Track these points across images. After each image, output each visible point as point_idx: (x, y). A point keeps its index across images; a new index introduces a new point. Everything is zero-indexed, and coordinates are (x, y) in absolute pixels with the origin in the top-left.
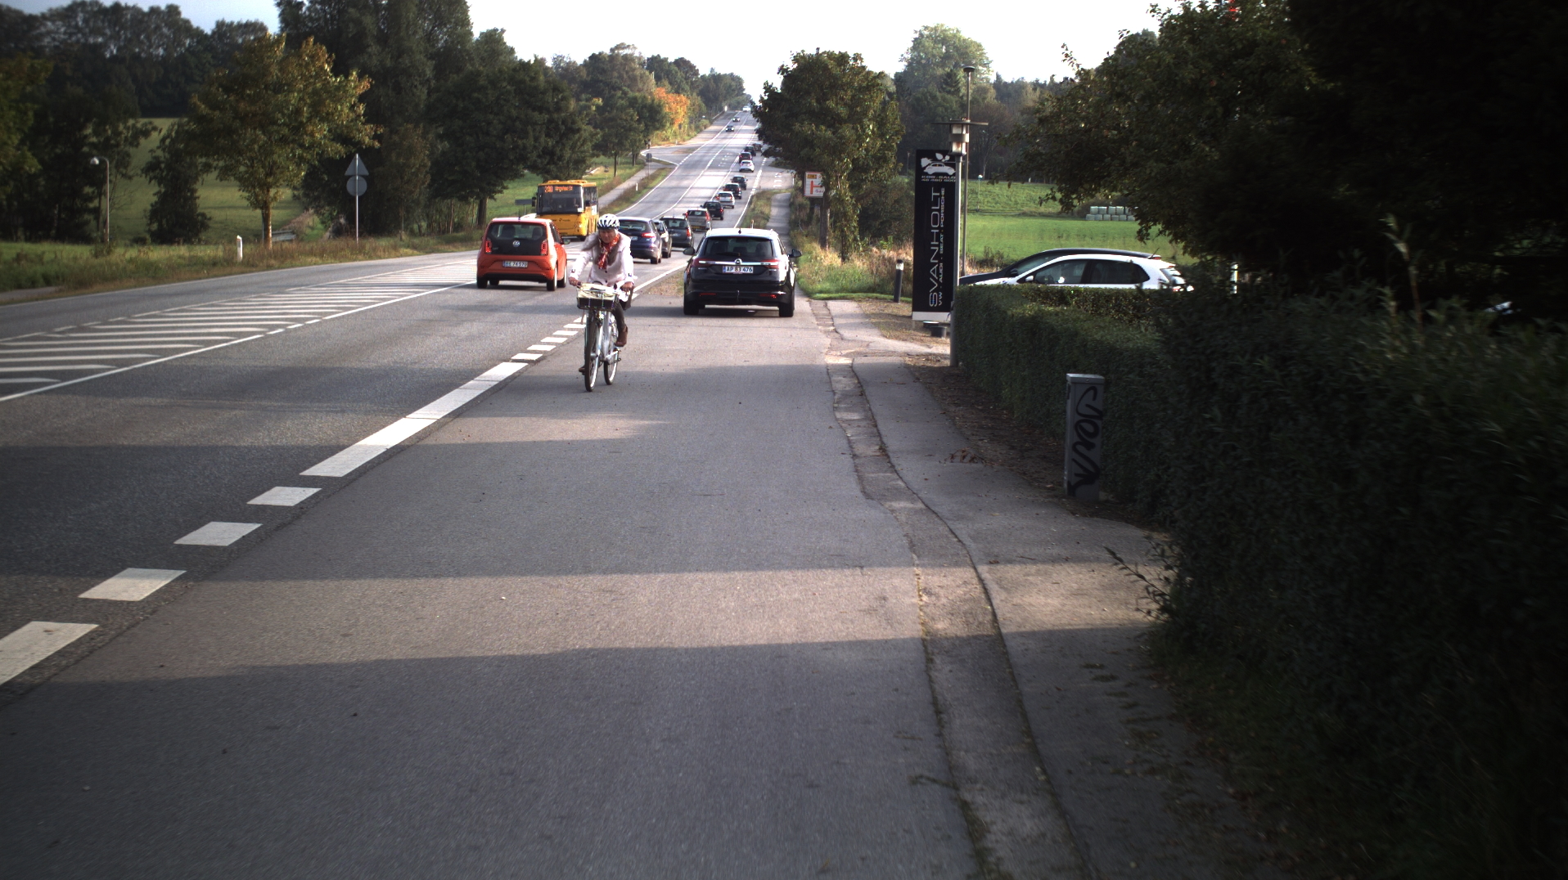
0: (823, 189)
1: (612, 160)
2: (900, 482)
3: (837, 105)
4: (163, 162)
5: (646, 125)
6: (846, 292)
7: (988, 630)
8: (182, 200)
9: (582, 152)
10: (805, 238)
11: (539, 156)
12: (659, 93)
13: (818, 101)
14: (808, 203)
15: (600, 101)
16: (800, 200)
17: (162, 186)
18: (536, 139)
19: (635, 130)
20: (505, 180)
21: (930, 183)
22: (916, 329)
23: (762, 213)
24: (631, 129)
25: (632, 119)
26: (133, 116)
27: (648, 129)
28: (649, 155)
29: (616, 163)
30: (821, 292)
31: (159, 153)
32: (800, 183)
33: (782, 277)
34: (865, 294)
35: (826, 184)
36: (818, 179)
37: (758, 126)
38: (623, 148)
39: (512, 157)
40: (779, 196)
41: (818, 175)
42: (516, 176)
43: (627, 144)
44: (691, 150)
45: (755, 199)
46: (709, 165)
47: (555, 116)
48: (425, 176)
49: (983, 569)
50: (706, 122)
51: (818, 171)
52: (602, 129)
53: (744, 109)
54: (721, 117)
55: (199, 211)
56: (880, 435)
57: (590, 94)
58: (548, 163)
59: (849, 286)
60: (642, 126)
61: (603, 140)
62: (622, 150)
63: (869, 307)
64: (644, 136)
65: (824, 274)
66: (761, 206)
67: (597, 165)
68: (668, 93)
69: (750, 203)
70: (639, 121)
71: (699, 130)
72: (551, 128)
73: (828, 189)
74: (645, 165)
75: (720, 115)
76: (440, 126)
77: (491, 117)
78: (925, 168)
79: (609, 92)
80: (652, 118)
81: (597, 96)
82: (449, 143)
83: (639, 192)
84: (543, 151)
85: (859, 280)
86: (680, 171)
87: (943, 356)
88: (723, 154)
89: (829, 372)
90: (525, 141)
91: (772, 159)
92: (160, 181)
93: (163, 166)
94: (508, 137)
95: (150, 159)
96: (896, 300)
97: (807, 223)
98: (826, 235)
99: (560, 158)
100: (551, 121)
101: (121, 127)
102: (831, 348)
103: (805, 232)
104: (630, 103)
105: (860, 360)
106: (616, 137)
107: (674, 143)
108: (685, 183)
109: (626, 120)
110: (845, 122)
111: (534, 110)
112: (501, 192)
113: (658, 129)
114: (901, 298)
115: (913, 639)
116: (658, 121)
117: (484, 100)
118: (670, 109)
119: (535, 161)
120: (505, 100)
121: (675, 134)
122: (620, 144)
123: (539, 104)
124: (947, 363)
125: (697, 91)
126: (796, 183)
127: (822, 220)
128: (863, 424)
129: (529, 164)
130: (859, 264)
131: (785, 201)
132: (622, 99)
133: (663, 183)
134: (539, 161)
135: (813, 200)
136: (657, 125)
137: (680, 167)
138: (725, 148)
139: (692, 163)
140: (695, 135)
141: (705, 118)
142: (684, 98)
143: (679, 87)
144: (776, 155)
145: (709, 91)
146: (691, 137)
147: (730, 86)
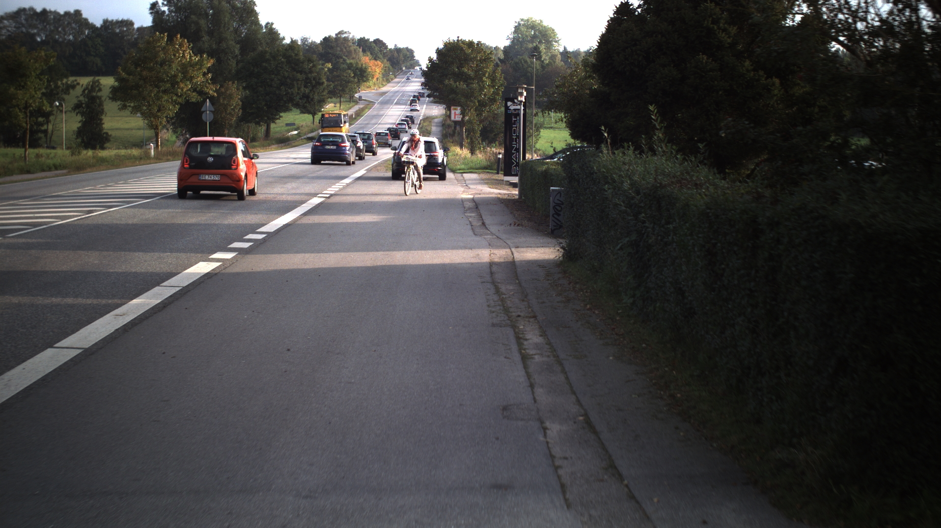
0: (461, 116)
1: (338, 99)
2: (489, 232)
3: (468, 70)
4: (84, 104)
5: (358, 79)
6: (472, 170)
7: (510, 259)
8: (95, 125)
9: (322, 96)
10: (451, 144)
11: (300, 99)
12: (365, 60)
13: (458, 68)
14: (453, 124)
15: (330, 65)
16: (448, 122)
17: (83, 117)
18: (299, 89)
19: (351, 82)
20: (281, 112)
21: (512, 114)
22: (506, 185)
23: (427, 130)
24: (349, 82)
25: (350, 76)
26: (67, 77)
27: (359, 82)
28: (360, 97)
29: (340, 102)
30: (460, 170)
31: (82, 98)
32: (448, 112)
33: (440, 161)
34: (482, 170)
35: (463, 113)
36: (458, 111)
37: (423, 80)
38: (345, 93)
39: (285, 99)
40: (436, 120)
41: (459, 108)
42: (287, 110)
43: (347, 90)
44: (384, 93)
45: (422, 121)
46: (395, 102)
47: (309, 75)
48: (239, 111)
49: (513, 250)
50: (393, 76)
51: (459, 106)
52: (333, 82)
53: (415, 68)
54: (401, 73)
55: (105, 131)
56: (483, 220)
57: (324, 61)
58: (306, 103)
59: (474, 167)
60: (356, 80)
61: (334, 89)
62: (344, 94)
63: (484, 176)
64: (357, 86)
65: (462, 161)
66: (426, 126)
67: (330, 103)
68: (370, 60)
69: (420, 124)
70: (354, 77)
71: (388, 81)
72: (307, 81)
73: (464, 117)
74: (358, 103)
75: (401, 72)
76: (244, 82)
77: (273, 76)
78: (509, 107)
79: (336, 60)
80: (362, 75)
81: (328, 62)
82: (249, 91)
83: (355, 118)
84: (303, 96)
85: (480, 164)
86: (378, 105)
87: (515, 194)
88: (403, 96)
89: (463, 201)
90: (292, 90)
91: (432, 99)
92: (83, 114)
93: (84, 105)
94: (283, 88)
95: (76, 102)
96: (498, 173)
97: (453, 135)
98: (463, 142)
99: (312, 100)
100: (307, 78)
101: (59, 83)
102: (464, 192)
103: (451, 141)
104: (348, 67)
105: (477, 196)
106: (341, 87)
107: (374, 89)
108: (382, 113)
109: (346, 77)
110: (473, 79)
111: (297, 72)
112: (279, 119)
113: (365, 81)
114: (500, 172)
115: (486, 262)
116: (365, 77)
117: (269, 67)
118: (371, 69)
119: (298, 101)
120: (281, 67)
121: (375, 84)
122: (343, 90)
123: (300, 69)
124: (517, 197)
125: (387, 58)
126: (446, 113)
127: (461, 134)
128: (477, 217)
129: (295, 102)
130: (480, 157)
131: (440, 122)
132: (343, 64)
133: (369, 113)
134: (301, 101)
135: (456, 122)
136: (365, 79)
137: (378, 103)
138: (404, 92)
139: (385, 101)
140: (386, 85)
141: (392, 74)
142: (380, 63)
143: (376, 56)
144: (434, 97)
145: (394, 58)
146: (384, 86)
147: (406, 55)
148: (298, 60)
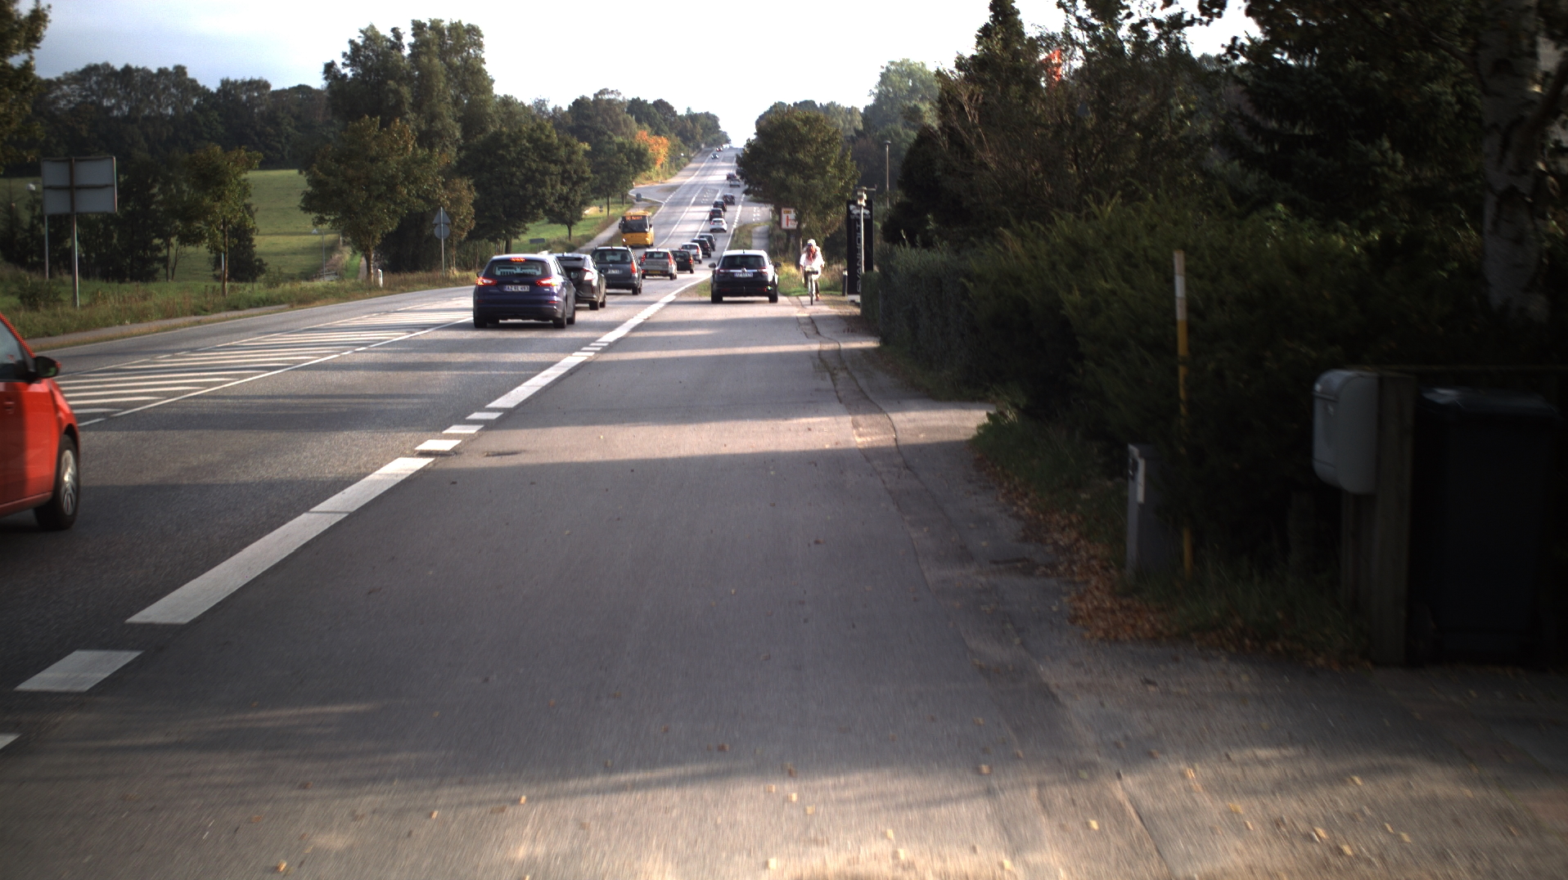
0: (796, 222)
1: (605, 200)
3: (804, 156)
5: (635, 168)
8: (241, 248)
11: (556, 202)
12: (643, 136)
13: (790, 154)
14: (785, 234)
15: (586, 146)
16: (778, 232)
18: (553, 187)
19: (624, 172)
20: (526, 222)
23: (745, 243)
24: (621, 172)
25: (622, 163)
27: (636, 171)
29: (608, 204)
32: (777, 217)
35: (799, 219)
36: (792, 215)
38: (615, 189)
40: (758, 229)
41: (792, 210)
43: (619, 185)
44: (674, 188)
45: (736, 230)
46: (691, 201)
47: (568, 167)
50: (685, 160)
51: (792, 207)
53: (723, 147)
54: (699, 155)
56: (816, 328)
57: (576, 139)
58: (564, 207)
60: (631, 168)
61: (600, 184)
62: (613, 191)
64: (632, 178)
66: (743, 238)
67: (591, 205)
68: (650, 135)
69: (733, 235)
70: (628, 164)
71: (679, 168)
72: (565, 177)
73: (800, 222)
75: (698, 152)
76: (473, 178)
77: (514, 169)
78: (852, 211)
79: (596, 137)
80: (639, 161)
81: (584, 141)
82: (482, 192)
84: (559, 197)
86: (667, 208)
87: (855, 312)
88: (705, 191)
90: (544, 189)
91: (752, 196)
94: (530, 187)
96: (842, 294)
97: (785, 251)
99: (573, 203)
100: (565, 171)
102: (797, 312)
103: (783, 258)
104: (618, 148)
106: (609, 180)
107: (657, 182)
108: (672, 218)
109: (616, 164)
110: (813, 170)
111: (550, 162)
112: (523, 233)
113: (644, 171)
116: (644, 163)
117: (508, 156)
118: (652, 150)
119: (552, 207)
120: (525, 155)
121: (658, 174)
122: (613, 186)
123: (554, 158)
124: (857, 315)
125: (676, 131)
126: (773, 217)
129: (545, 208)
131: (765, 231)
132: (609, 143)
134: (556, 205)
135: (789, 232)
136: (643, 166)
137: (666, 205)
138: (705, 185)
139: (676, 201)
140: (676, 174)
141: (684, 156)
142: (665, 141)
143: (658, 128)
144: (756, 194)
145: (687, 131)
146: (672, 175)
147: (707, 125)
148: (551, 144)
